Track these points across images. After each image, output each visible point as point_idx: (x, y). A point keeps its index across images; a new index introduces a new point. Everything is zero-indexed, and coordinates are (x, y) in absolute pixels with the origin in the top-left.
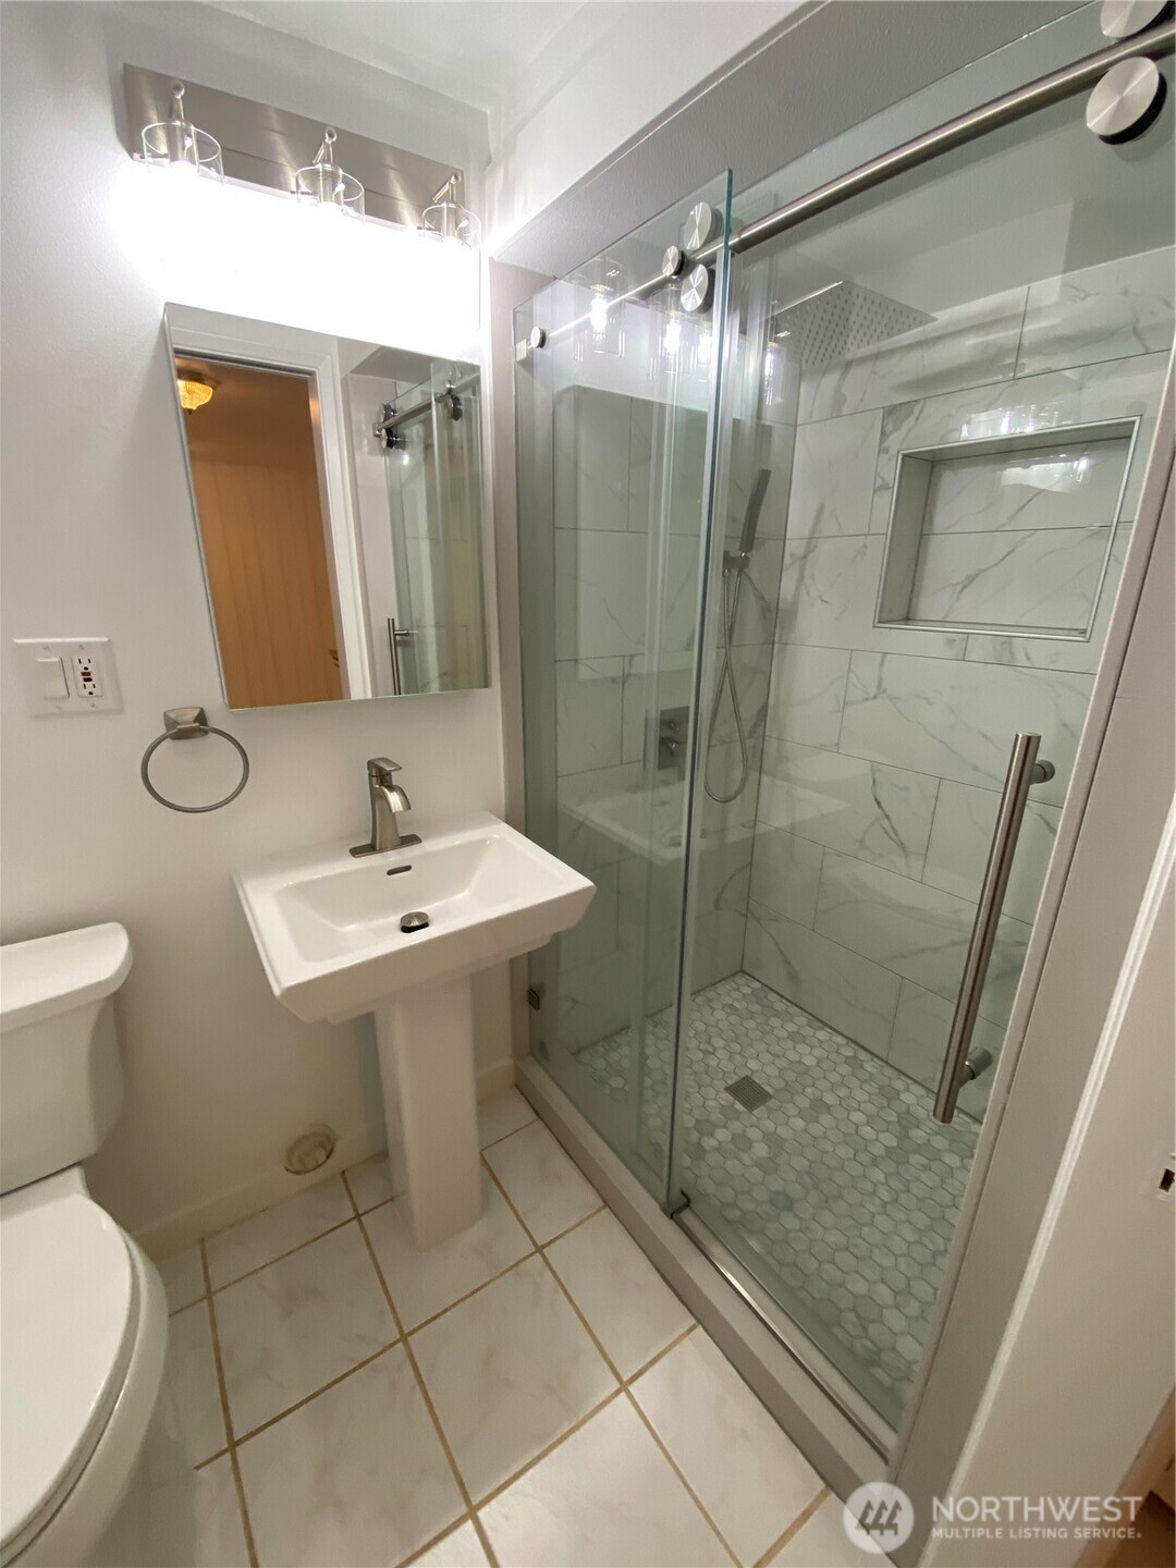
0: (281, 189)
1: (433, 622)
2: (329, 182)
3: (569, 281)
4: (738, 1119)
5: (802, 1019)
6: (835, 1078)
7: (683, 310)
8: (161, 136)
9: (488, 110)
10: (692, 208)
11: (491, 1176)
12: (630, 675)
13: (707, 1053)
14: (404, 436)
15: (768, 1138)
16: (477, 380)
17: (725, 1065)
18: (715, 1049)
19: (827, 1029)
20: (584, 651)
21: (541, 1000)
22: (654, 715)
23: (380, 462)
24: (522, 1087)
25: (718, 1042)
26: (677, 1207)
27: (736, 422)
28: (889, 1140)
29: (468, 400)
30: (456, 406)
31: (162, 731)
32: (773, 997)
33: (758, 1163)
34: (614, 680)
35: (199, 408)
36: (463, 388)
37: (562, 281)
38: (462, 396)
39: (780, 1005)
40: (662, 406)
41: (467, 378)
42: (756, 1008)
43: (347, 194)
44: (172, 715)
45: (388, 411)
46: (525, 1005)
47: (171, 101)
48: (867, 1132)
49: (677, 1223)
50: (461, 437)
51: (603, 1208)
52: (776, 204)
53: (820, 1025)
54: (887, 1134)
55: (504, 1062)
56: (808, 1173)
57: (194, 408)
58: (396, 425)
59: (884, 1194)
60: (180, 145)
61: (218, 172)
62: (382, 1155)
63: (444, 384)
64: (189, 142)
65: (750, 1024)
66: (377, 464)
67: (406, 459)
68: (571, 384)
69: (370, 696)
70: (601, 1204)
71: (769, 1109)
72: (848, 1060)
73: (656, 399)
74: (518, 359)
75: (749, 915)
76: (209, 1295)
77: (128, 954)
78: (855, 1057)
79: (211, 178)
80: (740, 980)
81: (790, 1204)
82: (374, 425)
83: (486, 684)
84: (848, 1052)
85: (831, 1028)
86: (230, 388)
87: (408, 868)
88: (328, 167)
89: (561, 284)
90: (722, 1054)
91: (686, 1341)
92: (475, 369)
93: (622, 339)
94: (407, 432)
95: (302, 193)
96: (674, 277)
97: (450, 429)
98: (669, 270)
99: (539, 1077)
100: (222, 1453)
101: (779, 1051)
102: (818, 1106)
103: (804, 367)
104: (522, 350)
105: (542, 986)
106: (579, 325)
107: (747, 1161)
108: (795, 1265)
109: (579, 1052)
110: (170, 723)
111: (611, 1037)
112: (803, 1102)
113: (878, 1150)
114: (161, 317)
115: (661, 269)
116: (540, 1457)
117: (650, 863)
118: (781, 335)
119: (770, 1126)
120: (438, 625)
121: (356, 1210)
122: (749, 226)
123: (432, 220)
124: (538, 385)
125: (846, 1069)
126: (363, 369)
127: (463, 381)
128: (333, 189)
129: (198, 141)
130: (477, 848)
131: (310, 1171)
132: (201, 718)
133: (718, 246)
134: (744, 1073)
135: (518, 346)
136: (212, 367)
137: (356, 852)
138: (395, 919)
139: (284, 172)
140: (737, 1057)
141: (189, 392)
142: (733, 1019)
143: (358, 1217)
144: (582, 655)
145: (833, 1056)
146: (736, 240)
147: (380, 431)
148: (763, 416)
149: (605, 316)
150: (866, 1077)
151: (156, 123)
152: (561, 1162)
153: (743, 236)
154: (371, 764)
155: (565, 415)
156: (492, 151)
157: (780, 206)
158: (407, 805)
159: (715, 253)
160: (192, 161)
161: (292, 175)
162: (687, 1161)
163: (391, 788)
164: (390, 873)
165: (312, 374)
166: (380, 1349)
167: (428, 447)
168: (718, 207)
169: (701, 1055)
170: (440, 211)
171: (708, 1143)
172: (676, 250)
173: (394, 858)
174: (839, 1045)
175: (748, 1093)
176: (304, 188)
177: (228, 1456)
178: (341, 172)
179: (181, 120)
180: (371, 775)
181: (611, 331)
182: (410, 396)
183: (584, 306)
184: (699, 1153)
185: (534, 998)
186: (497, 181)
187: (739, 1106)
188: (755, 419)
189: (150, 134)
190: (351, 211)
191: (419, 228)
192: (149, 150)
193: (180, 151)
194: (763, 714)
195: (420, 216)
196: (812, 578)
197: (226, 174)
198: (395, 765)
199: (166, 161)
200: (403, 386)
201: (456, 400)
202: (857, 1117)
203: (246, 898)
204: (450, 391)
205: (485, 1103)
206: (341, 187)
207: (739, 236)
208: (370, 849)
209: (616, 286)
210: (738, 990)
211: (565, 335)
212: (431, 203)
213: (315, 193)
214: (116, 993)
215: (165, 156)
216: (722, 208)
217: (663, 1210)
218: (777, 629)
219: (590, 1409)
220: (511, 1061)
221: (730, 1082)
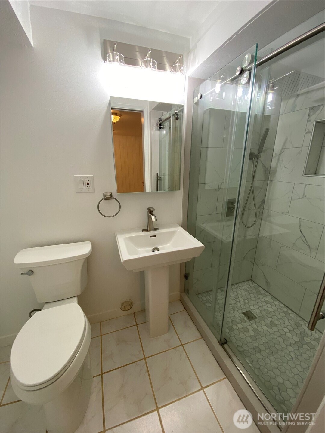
0: (137, 66)
1: (167, 174)
2: (149, 63)
3: (210, 80)
4: (245, 322)
5: (270, 297)
6: (279, 316)
7: (242, 84)
8: (111, 56)
9: (190, 38)
10: (246, 55)
11: (171, 322)
12: (220, 188)
13: (237, 302)
14: (164, 126)
15: (255, 330)
16: (183, 109)
17: (242, 306)
18: (240, 301)
19: (278, 301)
20: (207, 181)
21: (188, 277)
22: (226, 200)
23: (158, 133)
24: (181, 300)
25: (241, 299)
26: (223, 343)
27: (256, 115)
28: (297, 339)
29: (181, 115)
30: (177, 117)
31: (102, 197)
32: (260, 289)
33: (250, 337)
34: (215, 190)
35: (116, 122)
36: (179, 112)
37: (207, 80)
38: (179, 114)
39: (263, 292)
40: (234, 112)
41: (181, 109)
42: (254, 291)
43: (153, 65)
44: (105, 194)
45: (160, 119)
46: (184, 278)
47: (114, 47)
48: (289, 335)
49: (222, 347)
50: (178, 125)
51: (202, 338)
52: (271, 51)
53: (276, 300)
54: (296, 337)
55: (177, 293)
56: (267, 343)
57: (115, 122)
58: (162, 123)
59: (293, 355)
60: (115, 58)
61: (123, 64)
62: (144, 311)
63: (175, 111)
64: (117, 57)
65: (252, 296)
66: (157, 133)
67: (164, 132)
68: (209, 108)
69: (150, 192)
70: (201, 337)
71: (256, 322)
72: (284, 312)
73: (232, 110)
74: (194, 102)
75: (255, 263)
76: (101, 335)
77: (91, 249)
78: (287, 311)
79: (122, 65)
80: (250, 282)
81: (260, 351)
82: (157, 124)
83: (179, 190)
84: (285, 309)
85: (279, 301)
86: (124, 117)
87: (155, 236)
88: (149, 59)
89: (208, 81)
90: (242, 303)
91: (222, 381)
92: (183, 106)
93: (224, 94)
94: (165, 124)
95: (142, 66)
96: (239, 75)
97: (176, 123)
98: (238, 73)
99: (186, 299)
100: (99, 375)
101: (260, 304)
102: (272, 324)
103: (283, 97)
104: (195, 100)
105: (189, 273)
106: (212, 91)
107: (247, 335)
108: (259, 369)
109: (198, 294)
110: (104, 196)
111: (208, 292)
112: (268, 322)
113: (292, 341)
114: (109, 100)
115: (235, 74)
116: (177, 400)
117: (222, 242)
118: (275, 88)
119: (255, 326)
120: (168, 175)
121: (136, 323)
122: (263, 58)
123: (174, 69)
124: (199, 109)
125: (283, 315)
126: (155, 109)
127: (180, 110)
128: (150, 64)
129: (119, 56)
130: (173, 232)
131: (126, 311)
132: (111, 195)
133: (253, 65)
134: (248, 309)
135: (194, 99)
136: (120, 112)
137: (143, 231)
138: (151, 249)
139: (138, 61)
140: (247, 304)
141: (115, 118)
142: (246, 293)
143: (137, 325)
144: (206, 182)
145: (279, 310)
146: (258, 62)
147: (158, 125)
148: (265, 113)
149: (220, 88)
150: (291, 318)
151: (110, 53)
152: (190, 323)
153: (260, 61)
154: (148, 209)
155: (207, 117)
156: (191, 49)
157: (273, 51)
158: (156, 220)
159: (251, 67)
160: (118, 62)
161: (140, 62)
162: (228, 331)
163: (153, 215)
164: (151, 237)
165: (142, 111)
166: (138, 360)
167: (170, 128)
168: (253, 54)
169: (235, 302)
170: (176, 66)
171: (235, 327)
172: (240, 67)
173: (152, 233)
174: (282, 307)
175: (249, 315)
176: (143, 65)
177: (101, 376)
178: (152, 60)
179: (116, 52)
180: (148, 211)
181: (221, 92)
182: (166, 115)
183: (214, 86)
184: (231, 329)
185: (186, 276)
186: (191, 56)
187: (246, 319)
188: (262, 114)
189: (109, 56)
190: (153, 69)
191: (170, 71)
192: (109, 60)
193: (115, 59)
194: (263, 202)
195: (171, 67)
196: (282, 161)
197: (125, 64)
198: (154, 209)
199: (112, 62)
200: (165, 112)
201: (178, 115)
202: (286, 330)
203: (118, 239)
204: (176, 113)
205: (171, 303)
206: (151, 63)
207: (259, 61)
208: (147, 230)
209: (223, 80)
210: (249, 285)
211: (208, 95)
212: (174, 64)
213: (145, 66)
214: (88, 257)
215: (112, 61)
216: (254, 54)
217: (219, 342)
218: (269, 177)
219: (192, 392)
220: (179, 292)
221: (244, 311)
